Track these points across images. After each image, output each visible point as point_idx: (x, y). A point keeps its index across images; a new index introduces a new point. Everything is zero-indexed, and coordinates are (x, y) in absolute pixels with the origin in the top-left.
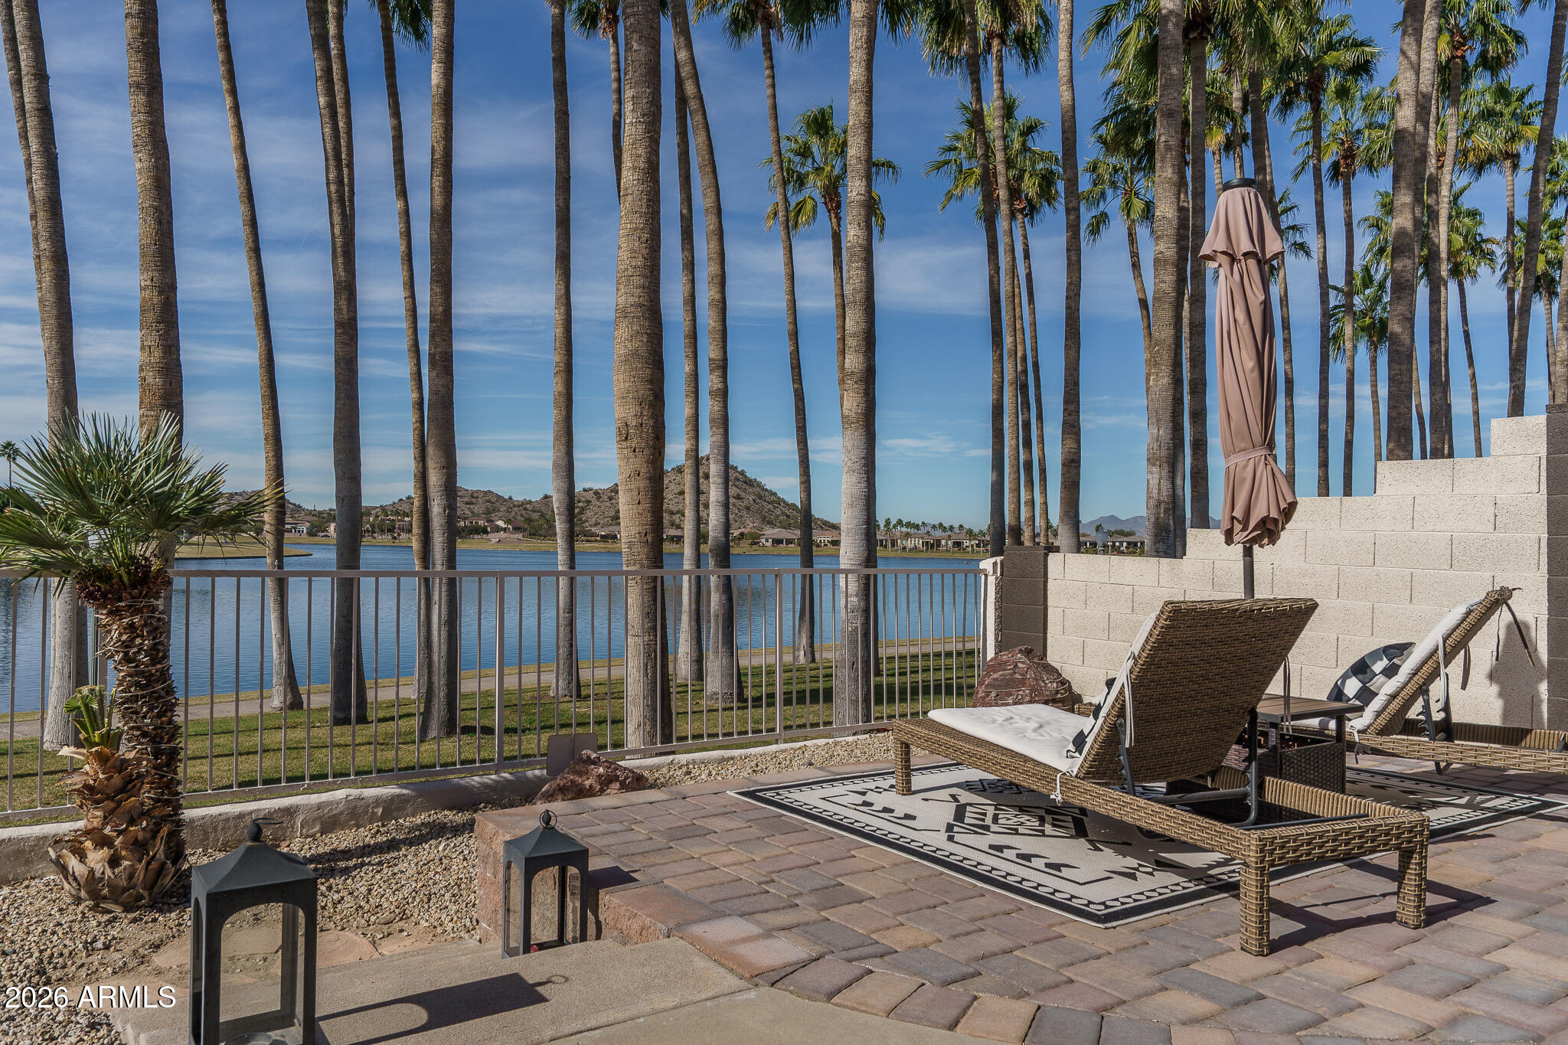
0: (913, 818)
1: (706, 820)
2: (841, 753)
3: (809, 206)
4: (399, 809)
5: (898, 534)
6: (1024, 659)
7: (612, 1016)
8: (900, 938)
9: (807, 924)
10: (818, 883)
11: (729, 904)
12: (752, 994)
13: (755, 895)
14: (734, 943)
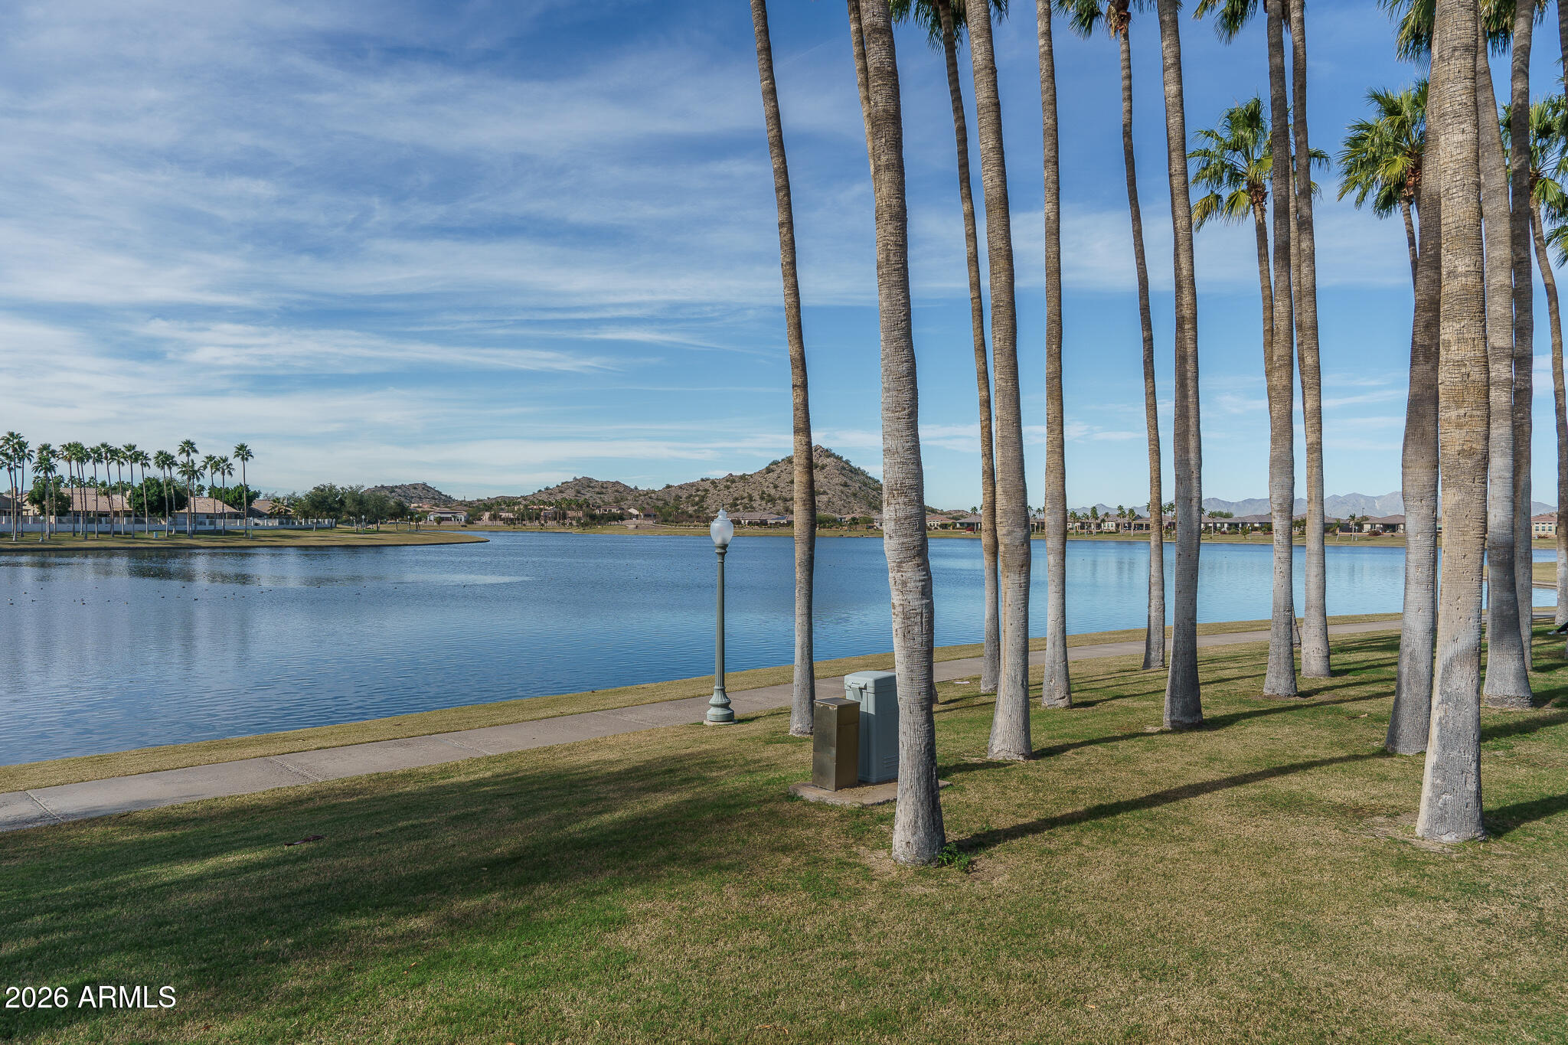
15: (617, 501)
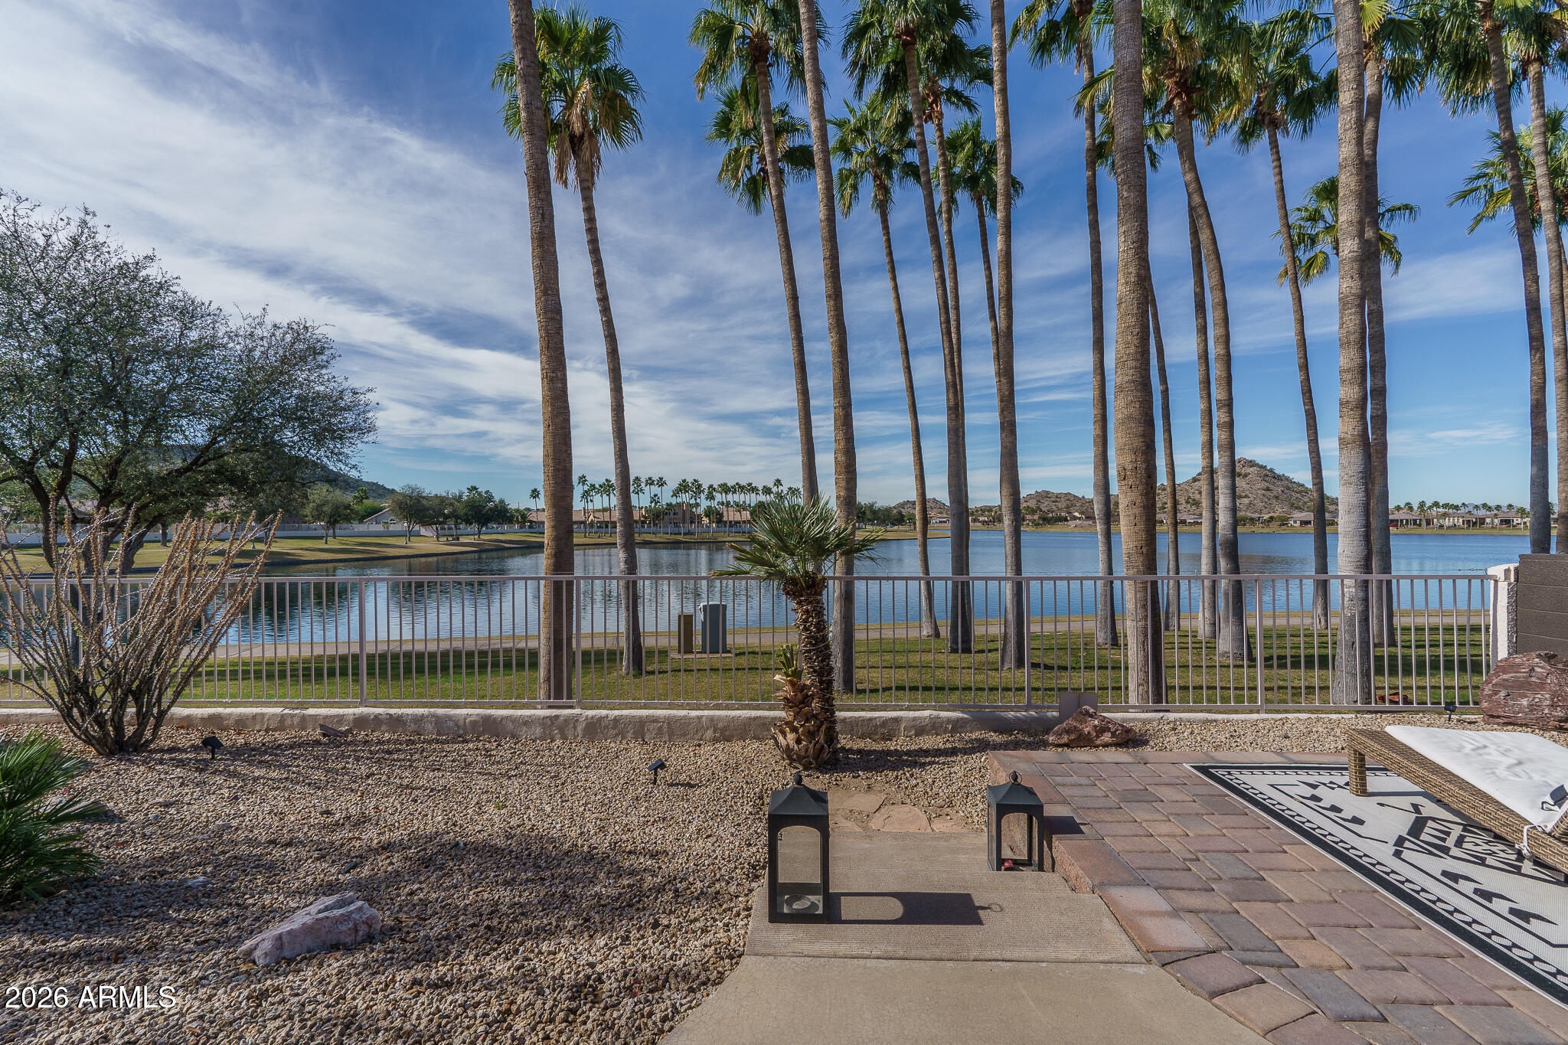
0: (1361, 822)
1: (1157, 787)
2: (1321, 729)
3: (1320, 259)
4: (962, 727)
5: (1434, 513)
6: (1543, 664)
7: (1026, 953)
8: (1304, 953)
9: (1215, 912)
10: (1239, 871)
11: (1151, 874)
12: (1142, 970)
13: (1177, 870)
14: (1141, 913)
15: (1068, 507)
